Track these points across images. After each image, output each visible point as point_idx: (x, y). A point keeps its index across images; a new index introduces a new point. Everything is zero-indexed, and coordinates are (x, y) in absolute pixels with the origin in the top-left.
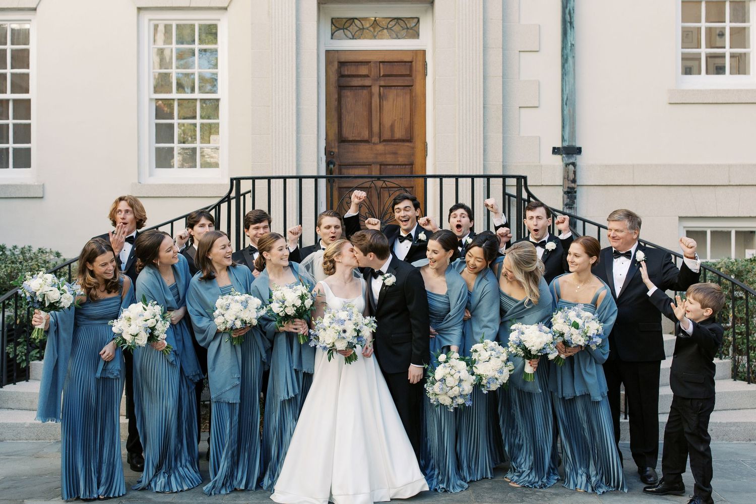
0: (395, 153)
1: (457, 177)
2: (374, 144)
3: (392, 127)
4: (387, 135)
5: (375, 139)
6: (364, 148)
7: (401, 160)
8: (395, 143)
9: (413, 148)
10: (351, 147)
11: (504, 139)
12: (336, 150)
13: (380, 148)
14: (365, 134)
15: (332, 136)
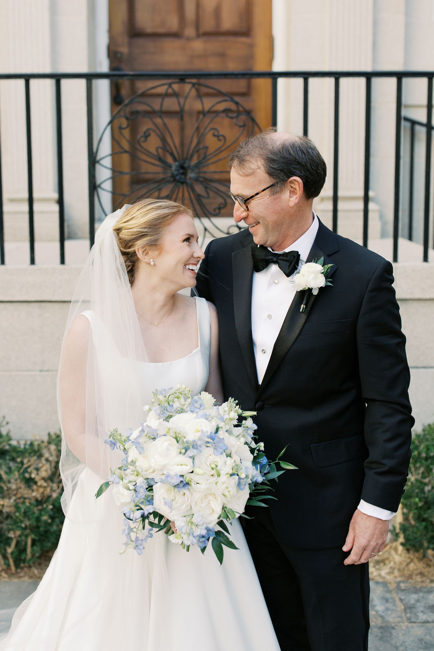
0: (222, 55)
1: (337, 76)
2: (189, 39)
3: (217, 12)
4: (208, 25)
5: (190, 31)
6: (170, 44)
7: (232, 67)
8: (222, 39)
9: (251, 46)
10: (149, 44)
11: (408, 26)
12: (124, 50)
13: (198, 45)
14: (173, 23)
15: (120, 27)
